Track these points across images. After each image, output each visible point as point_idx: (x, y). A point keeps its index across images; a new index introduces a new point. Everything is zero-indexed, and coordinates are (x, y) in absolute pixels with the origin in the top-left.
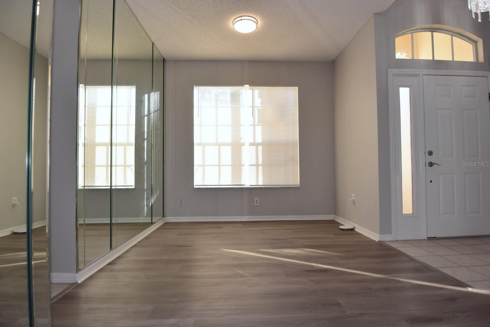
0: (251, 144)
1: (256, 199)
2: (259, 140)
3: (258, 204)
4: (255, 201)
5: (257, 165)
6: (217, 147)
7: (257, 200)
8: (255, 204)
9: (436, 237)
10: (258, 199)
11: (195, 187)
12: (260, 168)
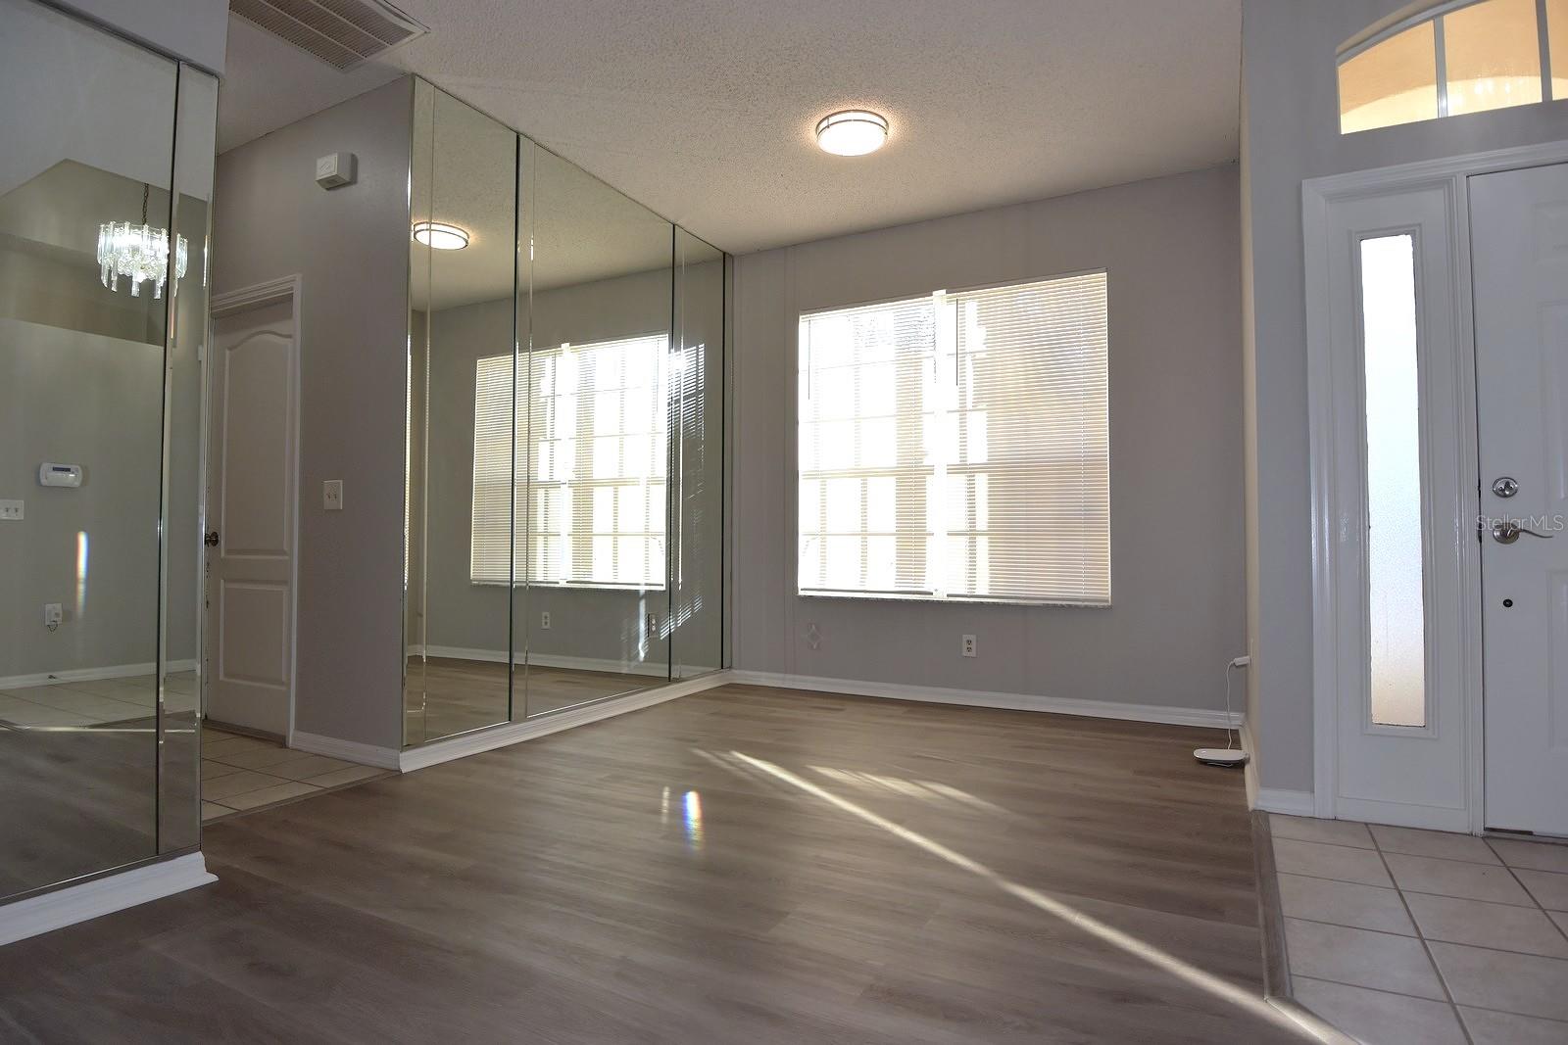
0: (953, 470)
1: (966, 637)
2: (978, 454)
3: (973, 654)
4: (965, 646)
5: (972, 534)
6: (859, 481)
7: (969, 642)
8: (965, 653)
9: (1530, 833)
10: (972, 637)
11: (801, 593)
12: (983, 543)
